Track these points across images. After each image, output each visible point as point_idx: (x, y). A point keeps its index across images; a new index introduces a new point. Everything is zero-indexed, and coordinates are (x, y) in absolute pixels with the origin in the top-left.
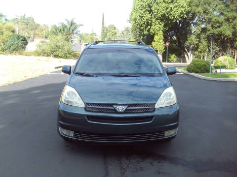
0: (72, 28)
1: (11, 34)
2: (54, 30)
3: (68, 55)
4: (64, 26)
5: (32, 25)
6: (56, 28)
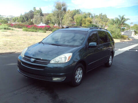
0: (123, 21)
1: (89, 24)
2: (112, 22)
3: (117, 37)
4: (118, 20)
5: (105, 19)
6: (113, 21)
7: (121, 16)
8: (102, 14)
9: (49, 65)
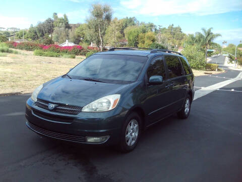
0: (209, 38)
1: (151, 43)
2: (191, 40)
4: (201, 36)
5: (179, 34)
6: (193, 38)
7: (207, 30)
8: (173, 25)
9: (80, 116)
